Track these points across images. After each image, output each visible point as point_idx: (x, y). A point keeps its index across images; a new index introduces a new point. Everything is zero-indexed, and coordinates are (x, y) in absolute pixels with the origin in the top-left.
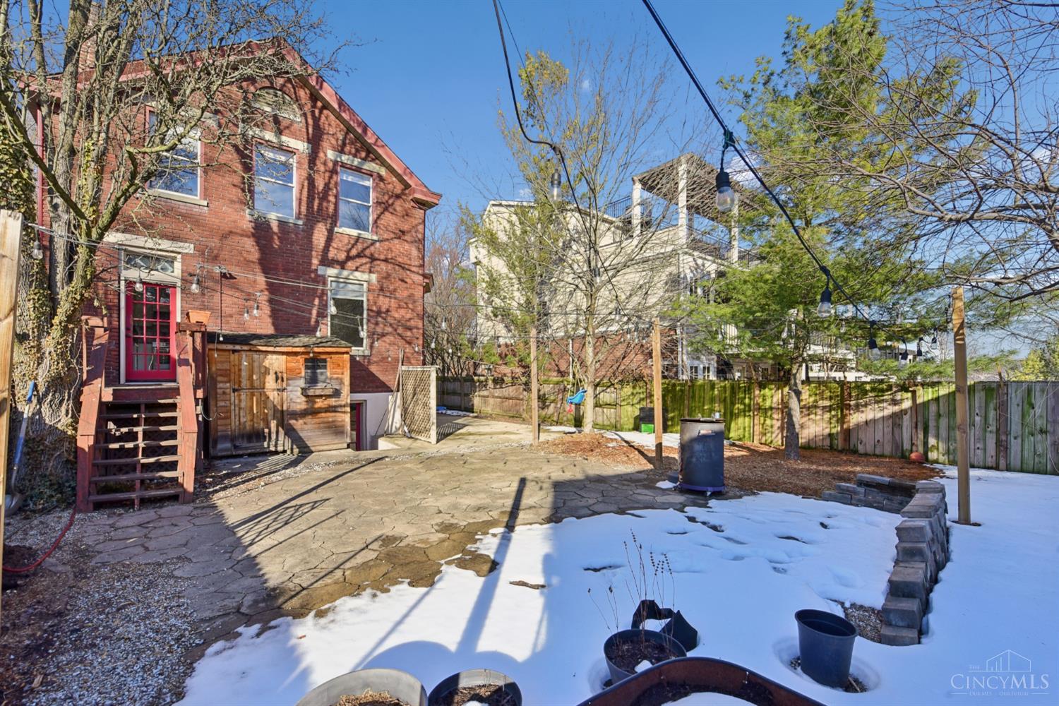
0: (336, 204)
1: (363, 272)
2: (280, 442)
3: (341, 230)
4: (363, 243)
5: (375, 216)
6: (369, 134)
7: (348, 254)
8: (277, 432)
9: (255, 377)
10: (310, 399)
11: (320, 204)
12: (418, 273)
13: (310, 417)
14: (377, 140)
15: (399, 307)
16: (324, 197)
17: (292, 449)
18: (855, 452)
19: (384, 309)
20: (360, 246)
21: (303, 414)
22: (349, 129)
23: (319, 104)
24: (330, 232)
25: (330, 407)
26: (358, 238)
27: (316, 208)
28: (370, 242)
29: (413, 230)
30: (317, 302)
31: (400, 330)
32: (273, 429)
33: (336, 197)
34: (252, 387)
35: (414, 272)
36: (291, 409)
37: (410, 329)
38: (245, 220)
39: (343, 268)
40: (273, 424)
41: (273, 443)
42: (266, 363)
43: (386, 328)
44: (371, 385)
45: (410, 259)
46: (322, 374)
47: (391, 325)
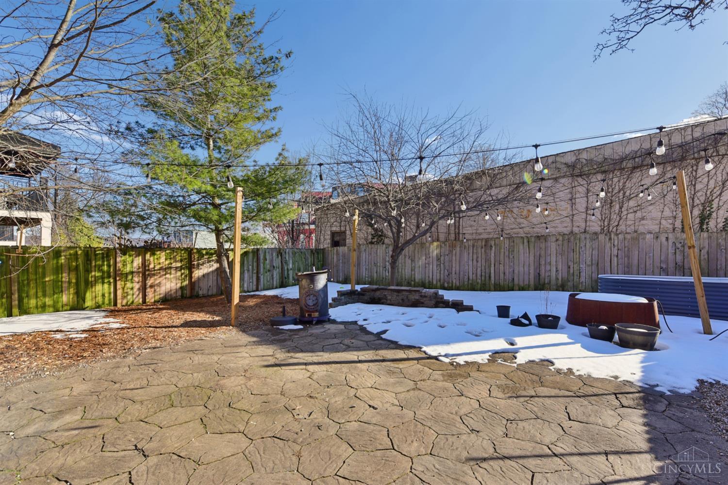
18: (198, 296)
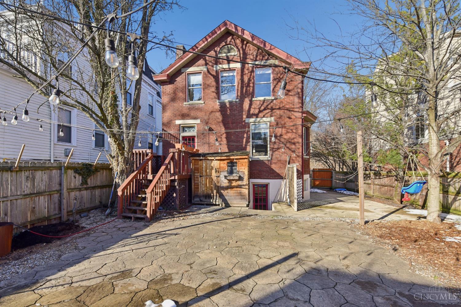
0: (253, 87)
1: (267, 117)
2: (217, 200)
3: (255, 99)
4: (267, 103)
5: (273, 87)
6: (267, 45)
7: (259, 109)
8: (216, 196)
9: (208, 171)
10: (230, 181)
11: (246, 89)
12: (299, 112)
13: (230, 190)
14: (271, 47)
15: (288, 132)
16: (248, 85)
17: (222, 204)
19: (278, 135)
20: (265, 104)
21: (227, 188)
22: (259, 48)
23: (245, 42)
24: (251, 101)
25: (239, 185)
26: (264, 100)
27: (244, 91)
28: (270, 101)
29: (295, 88)
30: (245, 136)
31: (288, 145)
32: (215, 194)
33: (253, 83)
34: (207, 175)
35: (296, 111)
36: (222, 185)
37: (294, 144)
38: (217, 105)
39: (257, 117)
40: (215, 192)
41: (214, 200)
42: (212, 165)
43: (280, 145)
44: (272, 175)
45: (294, 105)
46: (235, 169)
47: (283, 143)
